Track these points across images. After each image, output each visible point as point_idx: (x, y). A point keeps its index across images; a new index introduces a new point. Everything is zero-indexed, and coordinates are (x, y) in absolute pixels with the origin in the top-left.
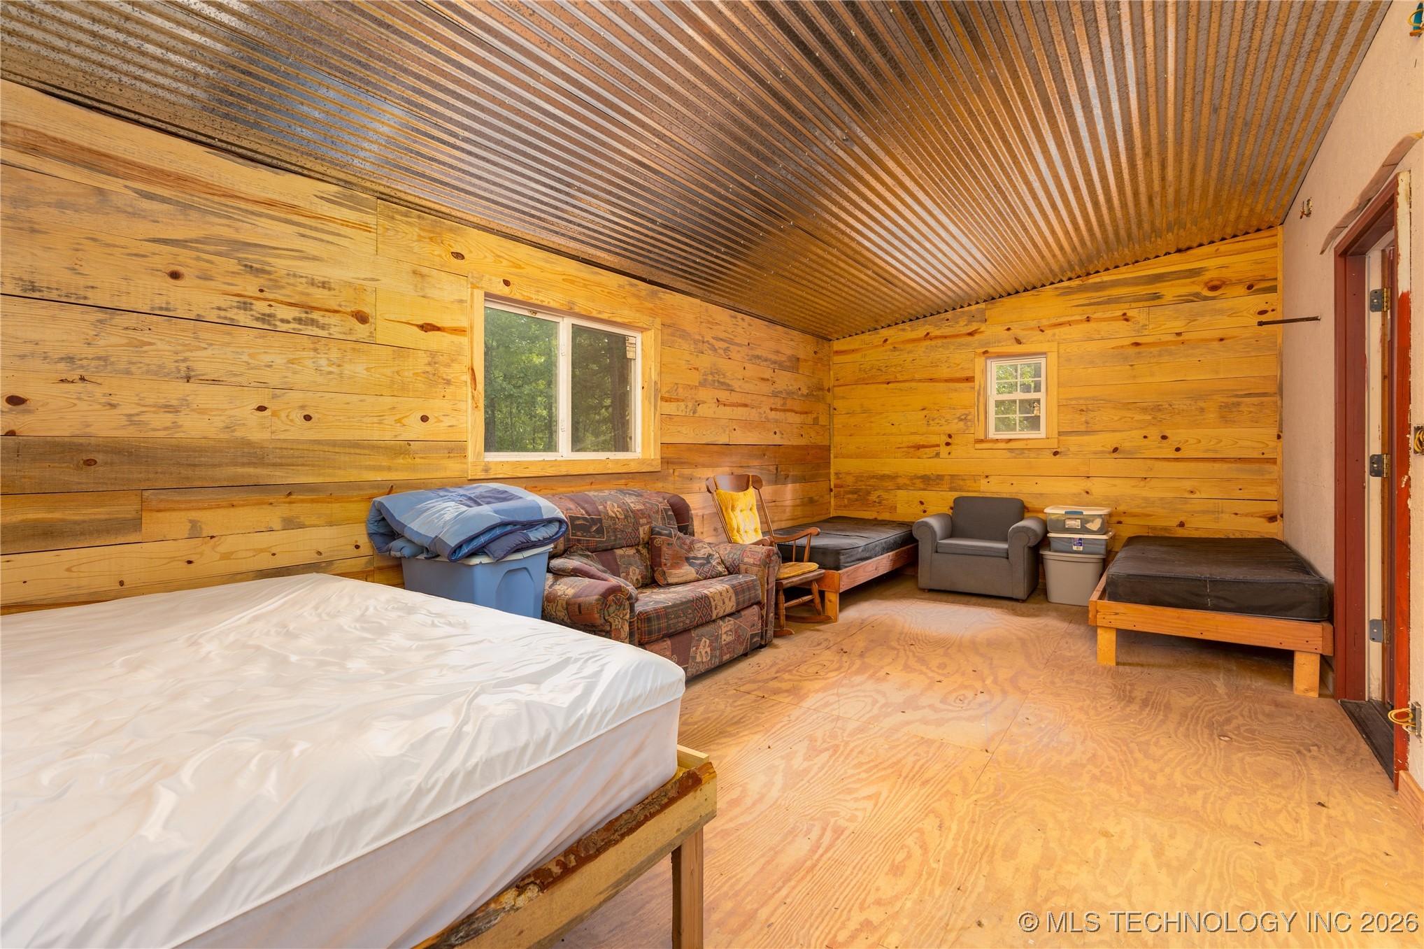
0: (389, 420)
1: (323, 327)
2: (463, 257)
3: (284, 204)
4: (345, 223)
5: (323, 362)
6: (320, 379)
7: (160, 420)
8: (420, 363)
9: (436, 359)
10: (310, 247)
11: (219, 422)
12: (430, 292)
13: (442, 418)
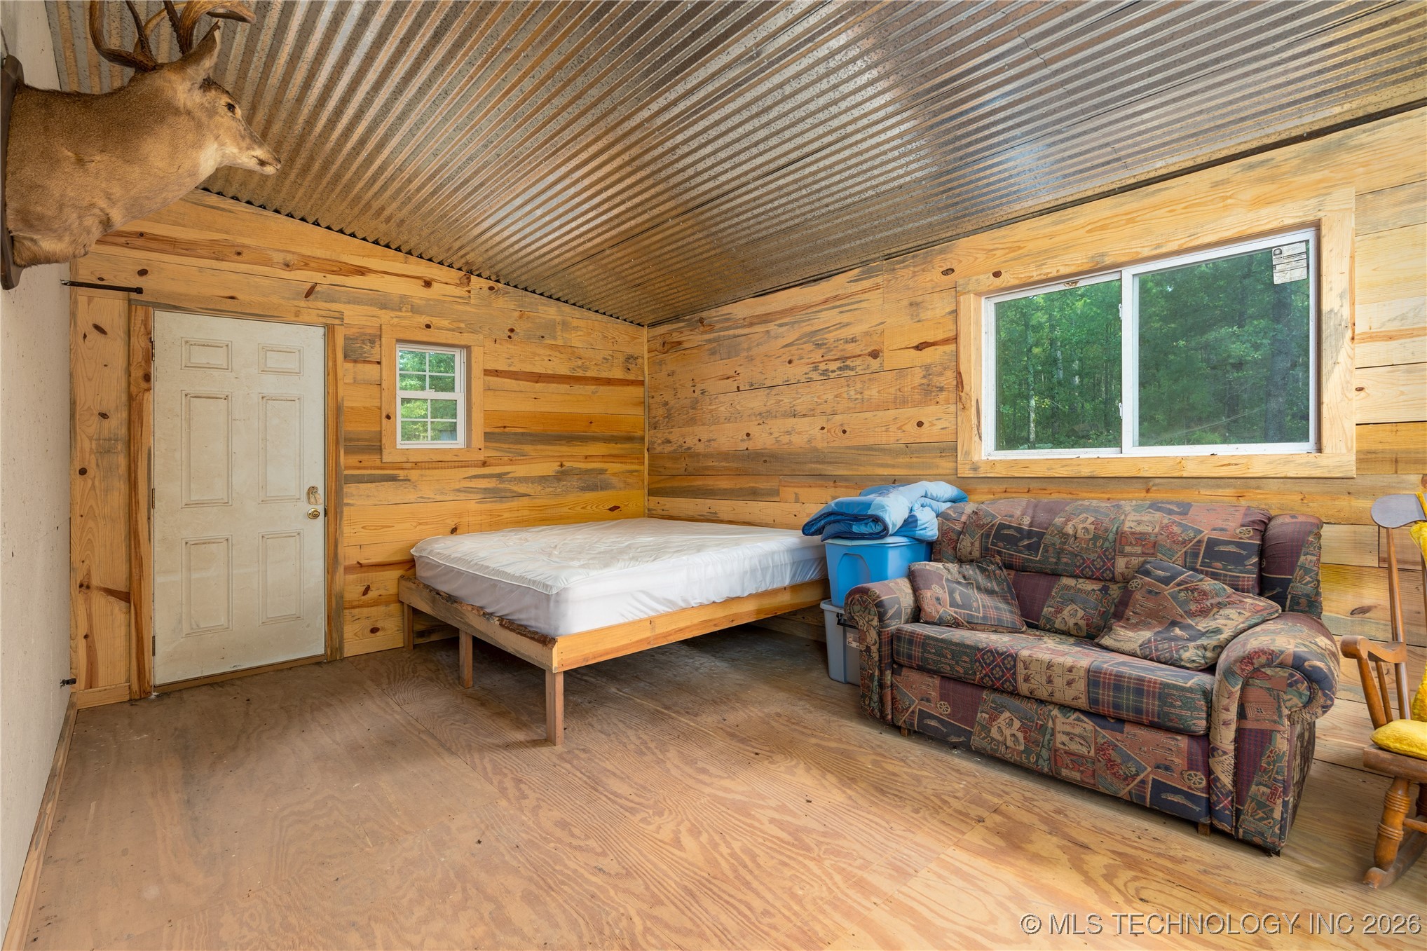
0: (893, 428)
1: (852, 369)
2: (953, 270)
3: (832, 298)
4: (864, 291)
5: (852, 393)
6: (851, 405)
7: (785, 439)
8: (917, 378)
9: (930, 372)
10: (845, 318)
11: (805, 438)
12: (923, 316)
13: (935, 422)
